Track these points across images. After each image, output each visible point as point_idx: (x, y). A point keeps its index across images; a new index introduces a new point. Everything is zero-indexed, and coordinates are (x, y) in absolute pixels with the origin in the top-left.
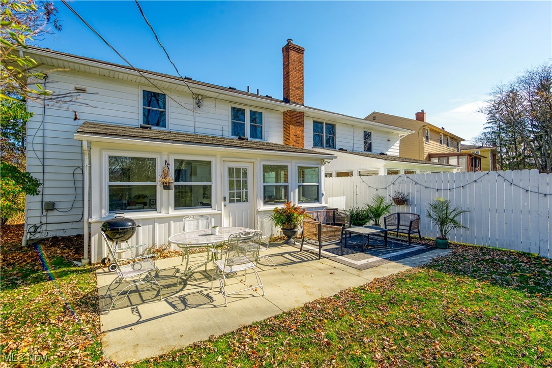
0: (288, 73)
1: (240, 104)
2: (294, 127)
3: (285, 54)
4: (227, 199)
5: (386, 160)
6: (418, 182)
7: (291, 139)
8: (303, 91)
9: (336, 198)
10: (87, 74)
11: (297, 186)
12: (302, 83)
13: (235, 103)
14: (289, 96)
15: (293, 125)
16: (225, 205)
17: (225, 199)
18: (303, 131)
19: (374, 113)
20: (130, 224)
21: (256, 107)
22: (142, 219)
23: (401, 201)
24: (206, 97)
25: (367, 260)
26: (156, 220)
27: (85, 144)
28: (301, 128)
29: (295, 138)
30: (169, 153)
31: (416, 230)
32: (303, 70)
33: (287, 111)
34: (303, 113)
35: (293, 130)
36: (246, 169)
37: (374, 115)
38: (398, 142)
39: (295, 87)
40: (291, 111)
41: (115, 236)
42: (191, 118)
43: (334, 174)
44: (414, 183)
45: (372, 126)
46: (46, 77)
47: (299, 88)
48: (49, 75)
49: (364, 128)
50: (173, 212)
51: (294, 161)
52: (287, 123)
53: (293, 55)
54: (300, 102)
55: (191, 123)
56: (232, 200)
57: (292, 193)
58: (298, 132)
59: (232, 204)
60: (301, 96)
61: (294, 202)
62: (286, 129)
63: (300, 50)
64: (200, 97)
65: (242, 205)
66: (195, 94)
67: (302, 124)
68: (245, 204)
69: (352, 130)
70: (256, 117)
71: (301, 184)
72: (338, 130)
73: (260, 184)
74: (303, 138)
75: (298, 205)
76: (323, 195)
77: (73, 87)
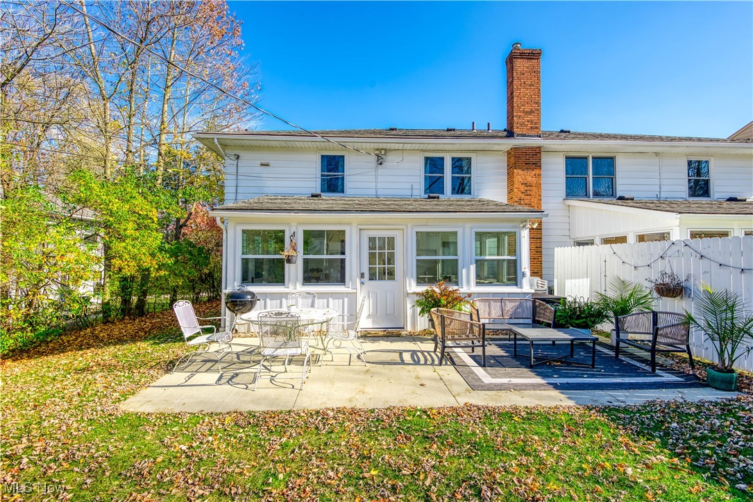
0: (512, 93)
1: (438, 151)
2: (520, 172)
3: (509, 66)
4: (367, 276)
5: (680, 213)
6: (706, 255)
7: (515, 190)
8: (539, 114)
9: (577, 280)
10: (270, 148)
11: (474, 261)
12: (538, 103)
13: (430, 151)
14: (512, 127)
15: (520, 168)
16: (362, 284)
17: (362, 275)
18: (539, 175)
20: (249, 297)
21: (461, 151)
22: (270, 293)
23: (671, 289)
24: (391, 150)
25: (509, 379)
26: (284, 295)
28: (537, 172)
29: (523, 188)
30: (298, 224)
31: (684, 347)
32: (539, 83)
33: (511, 149)
34: (540, 147)
35: (520, 175)
36: (393, 239)
39: (524, 112)
40: (515, 149)
41: (235, 308)
42: (373, 178)
43: (597, 241)
44: (699, 256)
45: (706, 149)
46: (238, 157)
47: (531, 112)
48: (240, 155)
49: (687, 155)
50: (301, 288)
51: (468, 226)
52: (511, 167)
53: (520, 65)
54: (533, 133)
55: (373, 185)
56: (372, 278)
57: (464, 271)
58: (529, 179)
59: (372, 282)
60: (536, 123)
61: (468, 284)
62: (510, 176)
63: (534, 55)
64: (383, 152)
65: (386, 284)
66: (378, 150)
67: (537, 165)
68: (391, 282)
69: (656, 160)
70: (461, 165)
71: (483, 257)
72: (621, 165)
73: (412, 258)
74: (539, 186)
75: (474, 289)
76: (524, 275)
77: (259, 163)
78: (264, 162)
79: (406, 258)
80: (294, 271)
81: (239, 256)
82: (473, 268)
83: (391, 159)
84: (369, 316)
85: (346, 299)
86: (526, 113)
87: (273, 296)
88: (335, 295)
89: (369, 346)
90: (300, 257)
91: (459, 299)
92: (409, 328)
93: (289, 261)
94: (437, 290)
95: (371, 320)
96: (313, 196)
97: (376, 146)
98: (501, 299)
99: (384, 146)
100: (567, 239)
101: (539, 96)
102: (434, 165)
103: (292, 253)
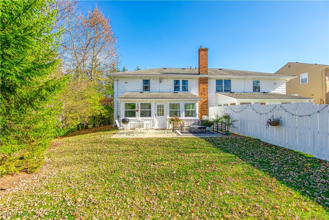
1: (178, 78)
3: (199, 53)
8: (207, 68)
10: (127, 78)
12: (207, 64)
13: (175, 78)
14: (200, 71)
15: (202, 84)
16: (156, 117)
17: (156, 115)
18: (207, 86)
19: (289, 63)
21: (185, 78)
24: (164, 78)
26: (135, 120)
27: (119, 101)
28: (207, 85)
29: (202, 90)
30: (139, 102)
32: (207, 58)
34: (208, 77)
35: (202, 86)
36: (164, 105)
37: (289, 65)
38: (285, 84)
39: (203, 67)
40: (200, 78)
41: (124, 122)
42: (158, 87)
44: (231, 109)
47: (205, 67)
48: (118, 80)
49: (253, 79)
50: (140, 118)
52: (200, 83)
53: (202, 52)
54: (206, 73)
55: (158, 89)
56: (158, 115)
57: (182, 113)
58: (204, 87)
59: (158, 116)
60: (206, 70)
61: (183, 117)
62: (199, 86)
63: (206, 50)
64: (161, 79)
65: (162, 117)
66: (160, 78)
67: (207, 83)
68: (163, 116)
69: (243, 81)
70: (185, 82)
71: (186, 110)
72: (233, 82)
73: (168, 110)
74: (207, 89)
75: (184, 118)
76: (197, 114)
77: (124, 82)
78: (126, 82)
79: (167, 110)
80: (138, 114)
81: (124, 110)
82: (184, 112)
83: (164, 81)
84: (157, 125)
85: (151, 121)
86: (204, 67)
87: (133, 120)
88: (148, 120)
89: (157, 131)
90: (140, 110)
91: (179, 120)
92: (168, 128)
93: (137, 111)
94: (174, 118)
95: (158, 126)
96: (141, 92)
97: (159, 77)
98: (190, 120)
99: (162, 77)
100: (216, 104)
101: (207, 62)
102: (177, 82)
103: (138, 109)
